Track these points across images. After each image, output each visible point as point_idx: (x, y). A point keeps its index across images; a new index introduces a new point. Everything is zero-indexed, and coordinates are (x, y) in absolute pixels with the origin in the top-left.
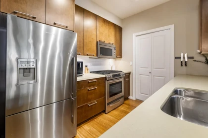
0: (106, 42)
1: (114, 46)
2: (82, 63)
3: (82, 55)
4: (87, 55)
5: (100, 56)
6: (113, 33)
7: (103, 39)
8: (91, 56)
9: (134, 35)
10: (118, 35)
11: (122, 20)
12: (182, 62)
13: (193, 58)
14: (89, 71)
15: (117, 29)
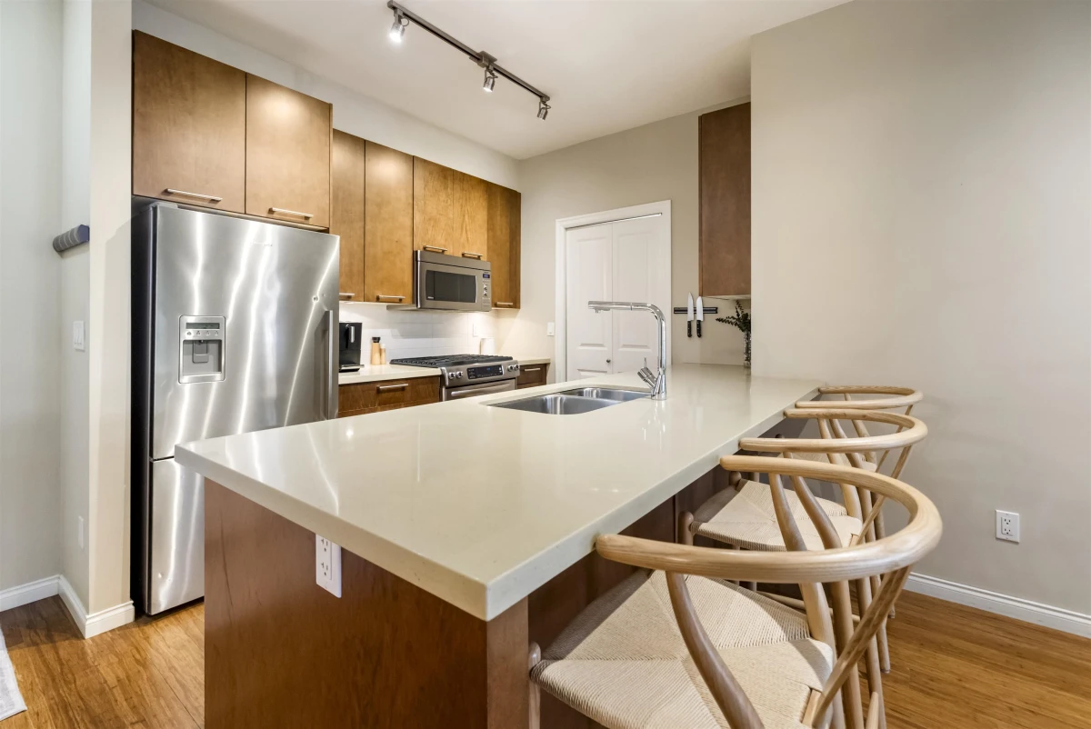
0: (449, 252)
1: (485, 263)
2: (358, 327)
3: (356, 299)
4: (378, 299)
5: (429, 303)
6: (482, 216)
7: (438, 242)
8: (394, 304)
9: (560, 225)
10: (501, 222)
11: (520, 164)
12: (690, 323)
13: (715, 310)
14: (387, 357)
15: (499, 201)
